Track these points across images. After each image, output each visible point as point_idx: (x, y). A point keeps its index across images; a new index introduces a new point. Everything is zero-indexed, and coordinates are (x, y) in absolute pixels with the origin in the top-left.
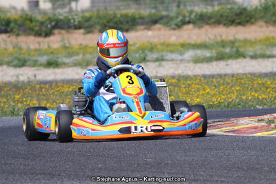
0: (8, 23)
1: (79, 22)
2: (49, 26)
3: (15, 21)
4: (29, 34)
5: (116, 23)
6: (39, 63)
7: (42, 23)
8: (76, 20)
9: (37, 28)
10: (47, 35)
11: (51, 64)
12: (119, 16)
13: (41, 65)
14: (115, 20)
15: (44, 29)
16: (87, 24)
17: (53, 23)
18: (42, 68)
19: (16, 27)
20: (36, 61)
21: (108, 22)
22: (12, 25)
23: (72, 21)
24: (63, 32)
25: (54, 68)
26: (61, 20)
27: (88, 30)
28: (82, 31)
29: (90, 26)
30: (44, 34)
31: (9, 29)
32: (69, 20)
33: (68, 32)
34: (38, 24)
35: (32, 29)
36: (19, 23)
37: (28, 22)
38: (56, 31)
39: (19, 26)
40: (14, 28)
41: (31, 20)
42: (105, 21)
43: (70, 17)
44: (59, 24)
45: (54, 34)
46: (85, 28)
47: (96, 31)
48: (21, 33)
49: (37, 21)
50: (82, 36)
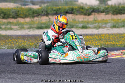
0: (73, 9)
1: (103, 10)
2: (90, 11)
3: (76, 9)
4: (81, 15)
5: (119, 10)
6: (79, 27)
7: (87, 10)
8: (102, 9)
9: (85, 12)
10: (89, 15)
11: (84, 27)
12: (120, 7)
13: (80, 27)
14: (119, 9)
15: (88, 12)
16: (106, 11)
17: (92, 10)
18: (80, 29)
19: (76, 11)
20: (78, 26)
21: (116, 10)
22: (74, 10)
23: (100, 9)
24: (96, 14)
25: (85, 29)
26: (95, 9)
27: (107, 13)
28: (104, 13)
29: (108, 12)
30: (88, 14)
31: (73, 12)
32: (99, 9)
33: (98, 14)
34: (85, 10)
35: (82, 12)
36: (77, 9)
37: (81, 9)
38: (93, 13)
39: (77, 11)
40: (75, 12)
41: (82, 9)
42: (114, 9)
43: (99, 7)
44: (95, 10)
45: (92, 15)
46: (106, 12)
47: (110, 13)
48: (78, 14)
49: (85, 9)
50: (104, 16)
